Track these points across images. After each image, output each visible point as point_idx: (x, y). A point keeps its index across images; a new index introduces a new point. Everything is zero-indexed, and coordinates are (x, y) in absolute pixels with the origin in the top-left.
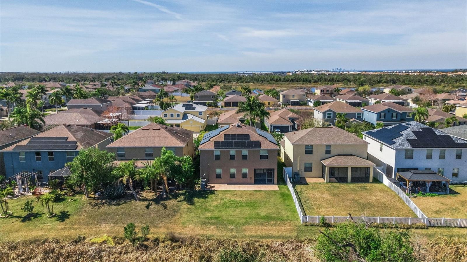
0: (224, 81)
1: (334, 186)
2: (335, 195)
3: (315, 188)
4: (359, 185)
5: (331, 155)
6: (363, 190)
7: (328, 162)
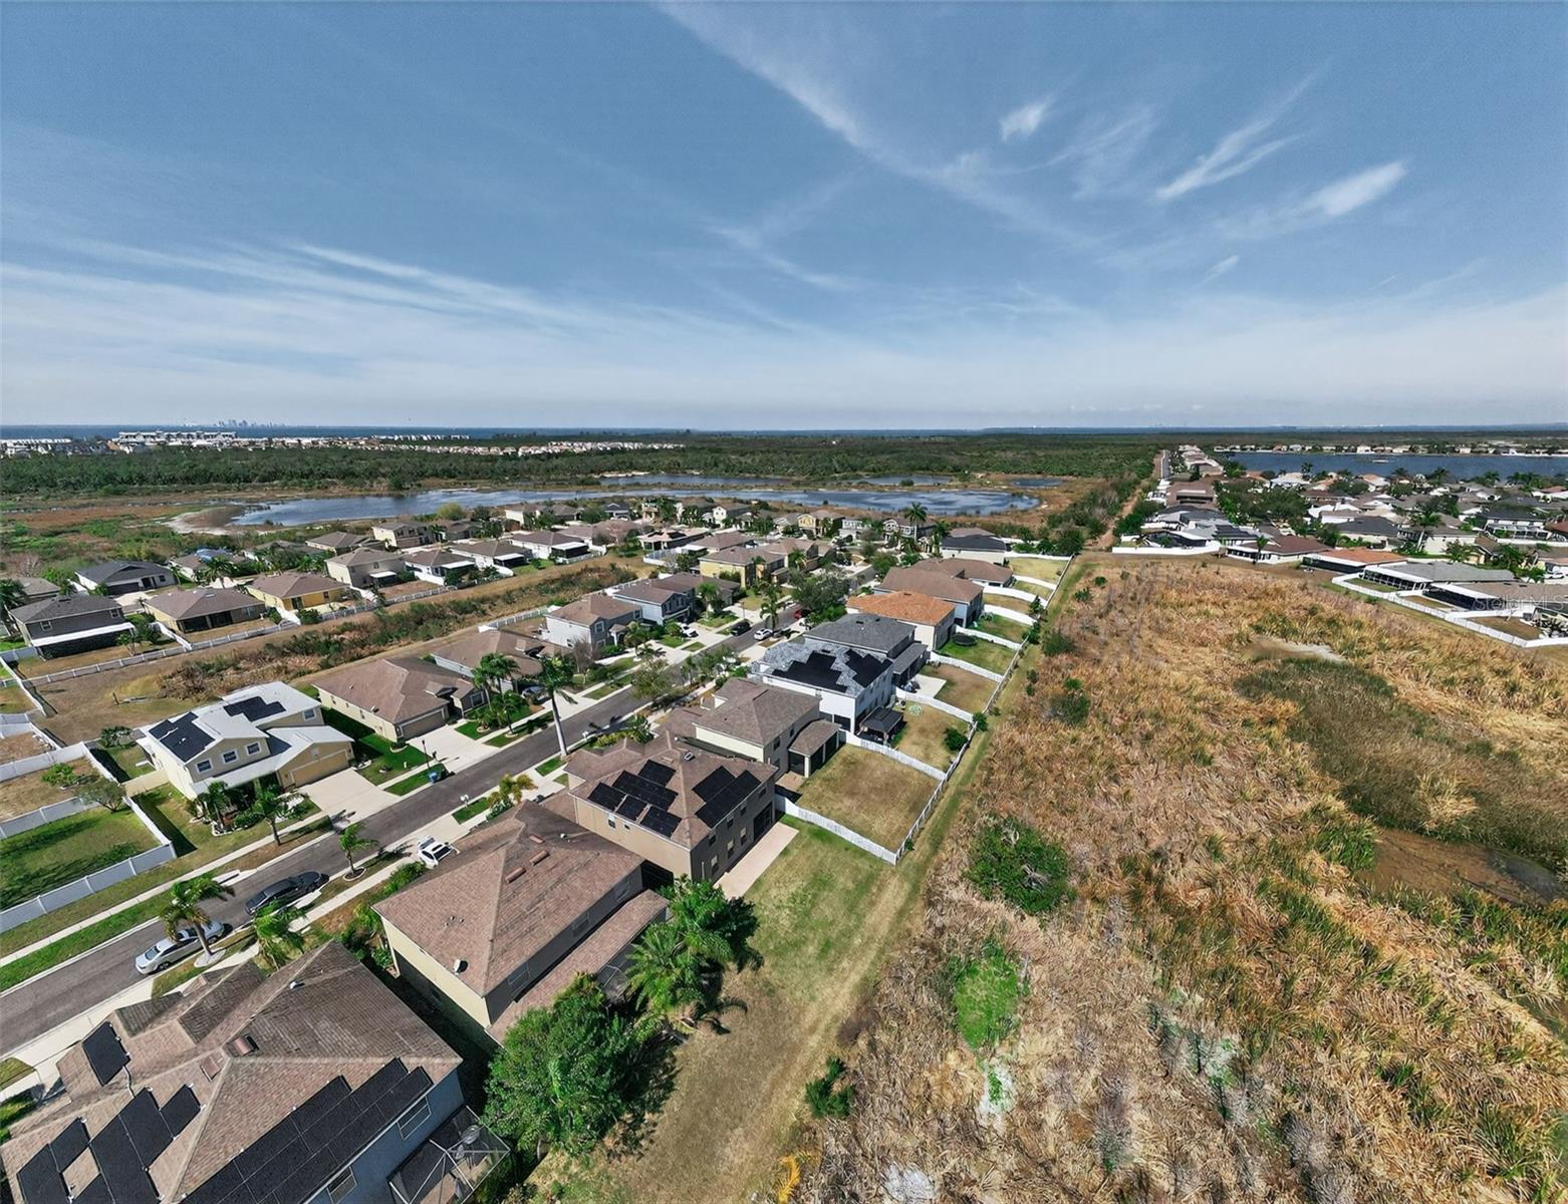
1: (825, 780)
2: (852, 794)
3: (819, 797)
4: (839, 760)
5: (794, 734)
6: (853, 765)
7: (805, 747)
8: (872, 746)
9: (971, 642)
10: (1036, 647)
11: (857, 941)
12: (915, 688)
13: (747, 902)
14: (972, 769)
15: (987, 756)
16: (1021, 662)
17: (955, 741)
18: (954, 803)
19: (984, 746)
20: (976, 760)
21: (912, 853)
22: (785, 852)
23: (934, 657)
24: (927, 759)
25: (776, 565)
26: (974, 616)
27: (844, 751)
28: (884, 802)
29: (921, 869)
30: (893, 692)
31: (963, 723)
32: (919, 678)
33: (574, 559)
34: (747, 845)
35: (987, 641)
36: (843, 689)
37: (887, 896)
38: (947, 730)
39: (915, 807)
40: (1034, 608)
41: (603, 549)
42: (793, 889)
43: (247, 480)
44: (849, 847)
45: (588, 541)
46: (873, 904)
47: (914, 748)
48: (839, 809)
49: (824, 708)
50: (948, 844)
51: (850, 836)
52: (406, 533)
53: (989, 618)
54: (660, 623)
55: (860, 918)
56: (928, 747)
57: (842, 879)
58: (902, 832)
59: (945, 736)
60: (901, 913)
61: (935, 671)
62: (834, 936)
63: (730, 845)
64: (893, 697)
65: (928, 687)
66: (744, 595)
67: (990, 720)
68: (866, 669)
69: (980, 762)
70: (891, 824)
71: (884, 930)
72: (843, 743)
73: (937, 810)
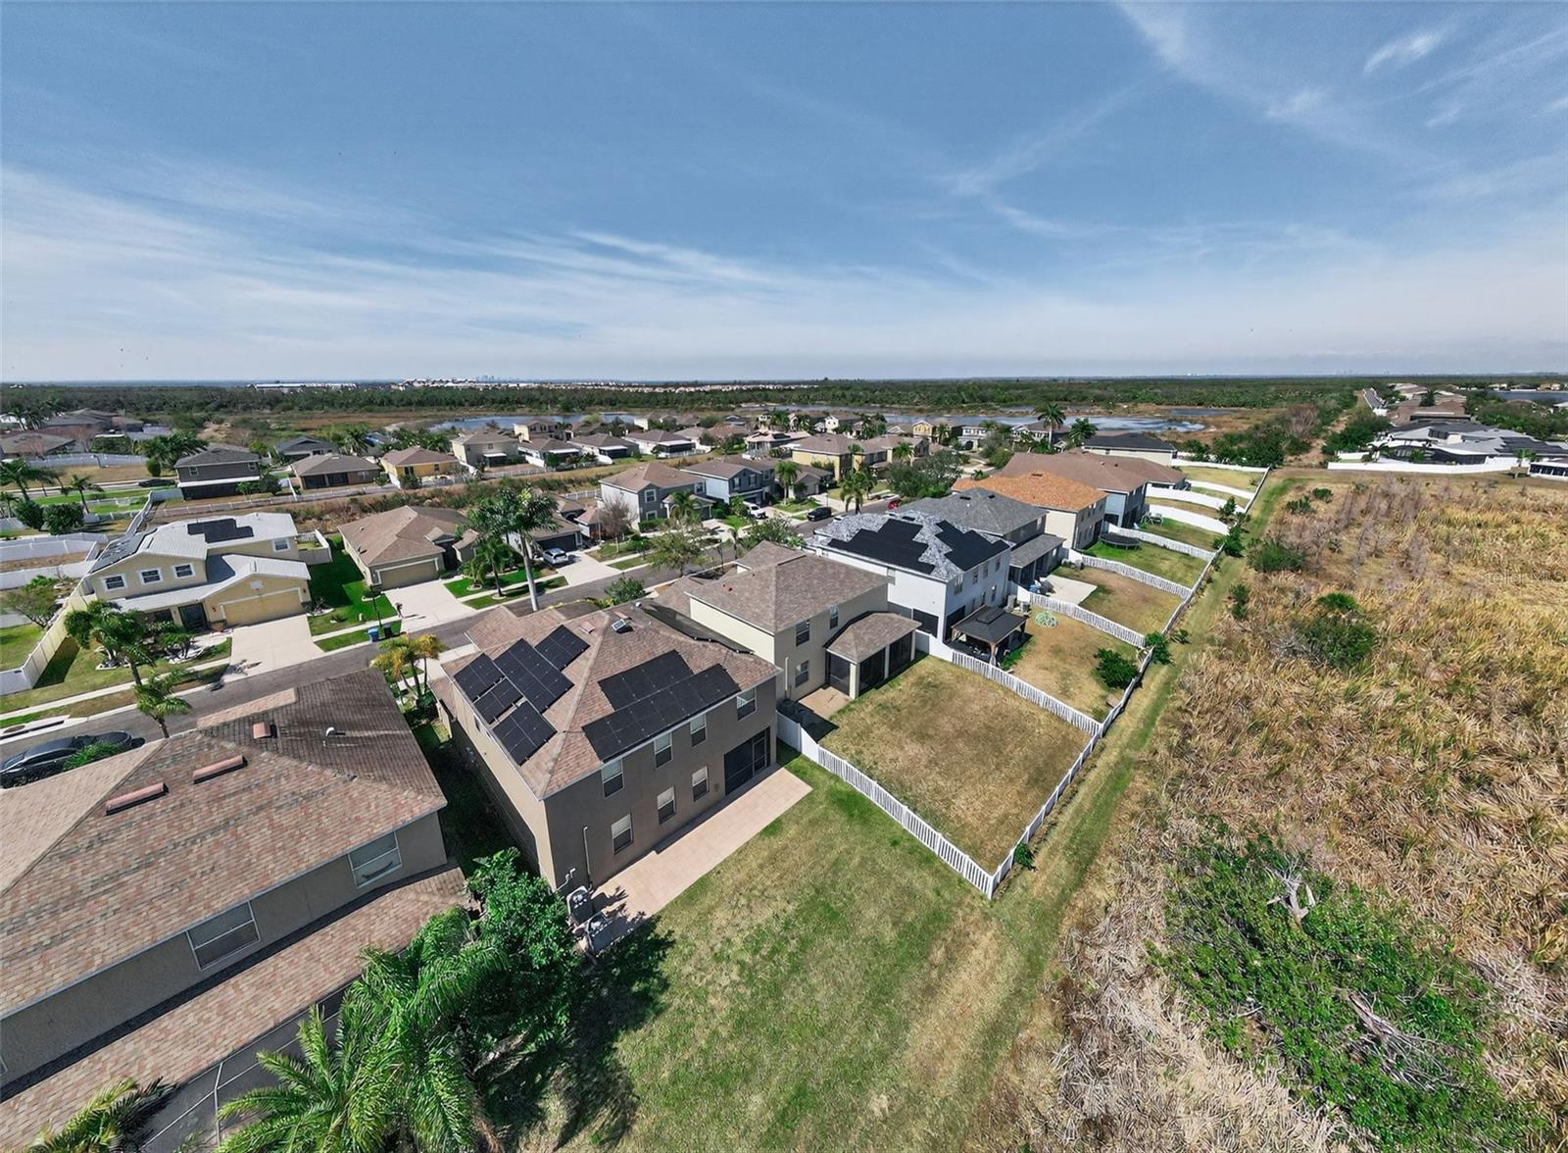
0: (226, 406)
1: (882, 706)
2: (921, 736)
3: (864, 734)
4: (912, 679)
5: (838, 627)
6: (933, 691)
7: (851, 650)
8: (969, 661)
9: (1132, 545)
10: (1239, 561)
11: (879, 1104)
12: (1047, 590)
13: (661, 930)
14: (1149, 722)
15: (1178, 703)
16: (1216, 575)
17: (1116, 673)
18: (1117, 780)
19: (1167, 687)
20: (1155, 709)
21: (1029, 875)
22: (773, 829)
23: (1075, 557)
24: (1065, 694)
25: (875, 458)
26: (1135, 514)
27: (922, 667)
28: (980, 759)
29: (1048, 916)
30: (1011, 592)
31: (1127, 647)
32: (1052, 579)
33: (675, 455)
34: (705, 805)
35: (1155, 545)
36: (928, 569)
37: (965, 977)
38: (1102, 653)
39: (1040, 778)
40: (1225, 514)
41: (708, 449)
42: (764, 915)
43: (461, 404)
44: (898, 841)
45: (695, 441)
46: (930, 991)
47: (1041, 675)
48: (894, 760)
49: (894, 596)
50: (1107, 865)
51: (904, 816)
52: (538, 430)
53: (1157, 521)
54: (727, 501)
55: (896, 1030)
56: (1065, 676)
57: (871, 913)
58: (1008, 824)
59: (1097, 662)
60: (996, 1033)
61: (1077, 572)
62: (821, 1073)
63: (665, 797)
64: (1011, 598)
65: (1068, 593)
66: (834, 486)
67: (1174, 648)
68: (967, 549)
69: (1162, 714)
70: (989, 804)
71: (947, 1081)
72: (922, 654)
73: (1083, 790)
